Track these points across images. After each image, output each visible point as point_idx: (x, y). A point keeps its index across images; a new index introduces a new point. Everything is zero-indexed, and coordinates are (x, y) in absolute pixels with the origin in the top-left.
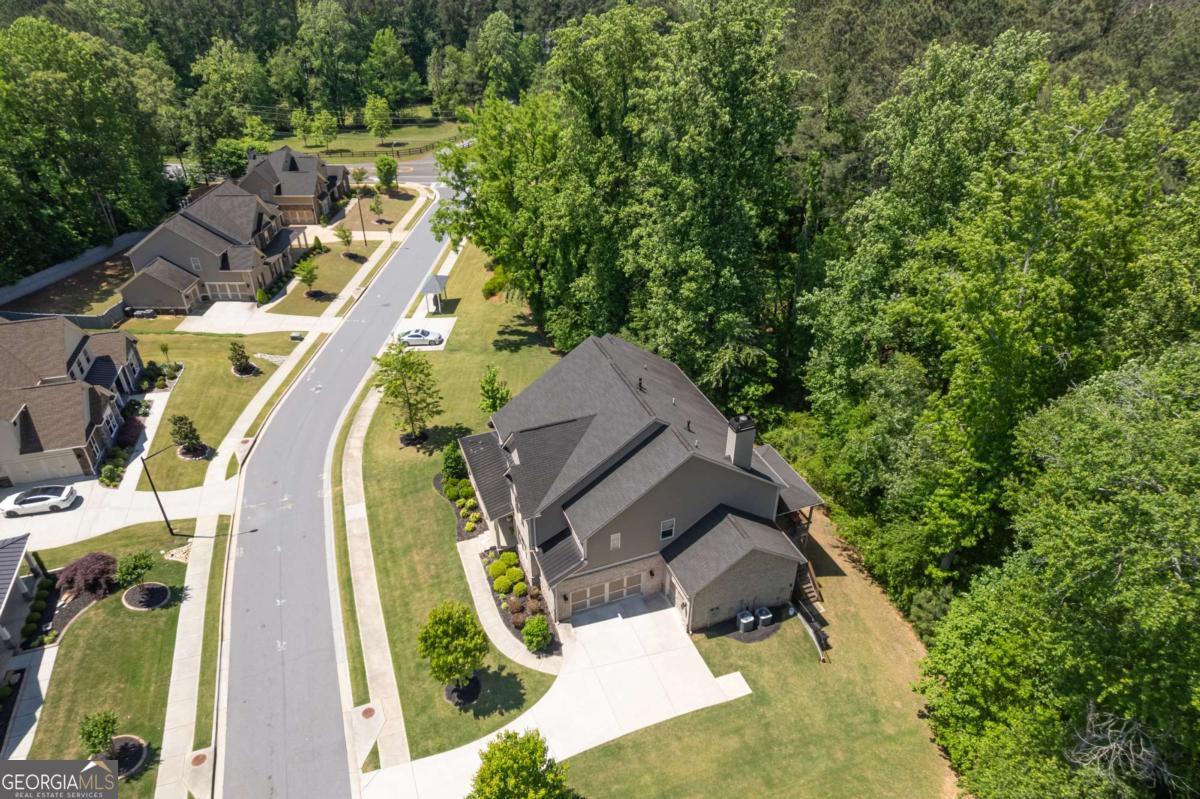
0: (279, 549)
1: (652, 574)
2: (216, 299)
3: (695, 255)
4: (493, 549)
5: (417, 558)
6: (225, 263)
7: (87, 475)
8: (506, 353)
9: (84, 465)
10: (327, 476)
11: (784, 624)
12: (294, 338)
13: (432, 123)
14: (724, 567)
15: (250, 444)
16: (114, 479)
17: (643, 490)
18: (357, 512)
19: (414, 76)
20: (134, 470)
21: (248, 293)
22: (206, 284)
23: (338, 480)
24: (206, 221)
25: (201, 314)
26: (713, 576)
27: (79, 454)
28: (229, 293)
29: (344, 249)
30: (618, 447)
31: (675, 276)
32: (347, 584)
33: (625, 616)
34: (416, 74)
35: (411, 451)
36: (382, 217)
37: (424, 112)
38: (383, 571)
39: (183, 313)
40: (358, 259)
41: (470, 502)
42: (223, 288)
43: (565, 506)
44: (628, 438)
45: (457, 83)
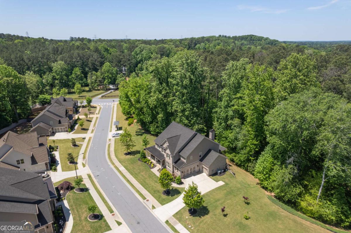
0: (107, 178)
1: (198, 166)
2: (56, 132)
3: (188, 105)
4: (160, 169)
5: (142, 174)
6: (60, 122)
7: (47, 170)
8: (139, 136)
9: (47, 167)
10: (110, 163)
11: (226, 172)
12: (83, 138)
13: (90, 91)
14: (214, 159)
15: (85, 160)
16: (55, 170)
17: (196, 145)
18: (122, 168)
19: (85, 80)
20: (59, 167)
21: (66, 130)
22: (54, 128)
23: (113, 164)
24: (54, 112)
25: (54, 136)
26: (212, 161)
27: (46, 164)
28: (60, 130)
29: (86, 119)
30: (189, 139)
31: (183, 111)
32: (128, 181)
33: (194, 176)
34: (85, 79)
35: (128, 156)
36: (90, 112)
37: (87, 89)
38: (135, 177)
39: (49, 136)
40: (90, 121)
41: (150, 162)
42: (58, 129)
43: (179, 153)
44: (191, 136)
45: (96, 81)
